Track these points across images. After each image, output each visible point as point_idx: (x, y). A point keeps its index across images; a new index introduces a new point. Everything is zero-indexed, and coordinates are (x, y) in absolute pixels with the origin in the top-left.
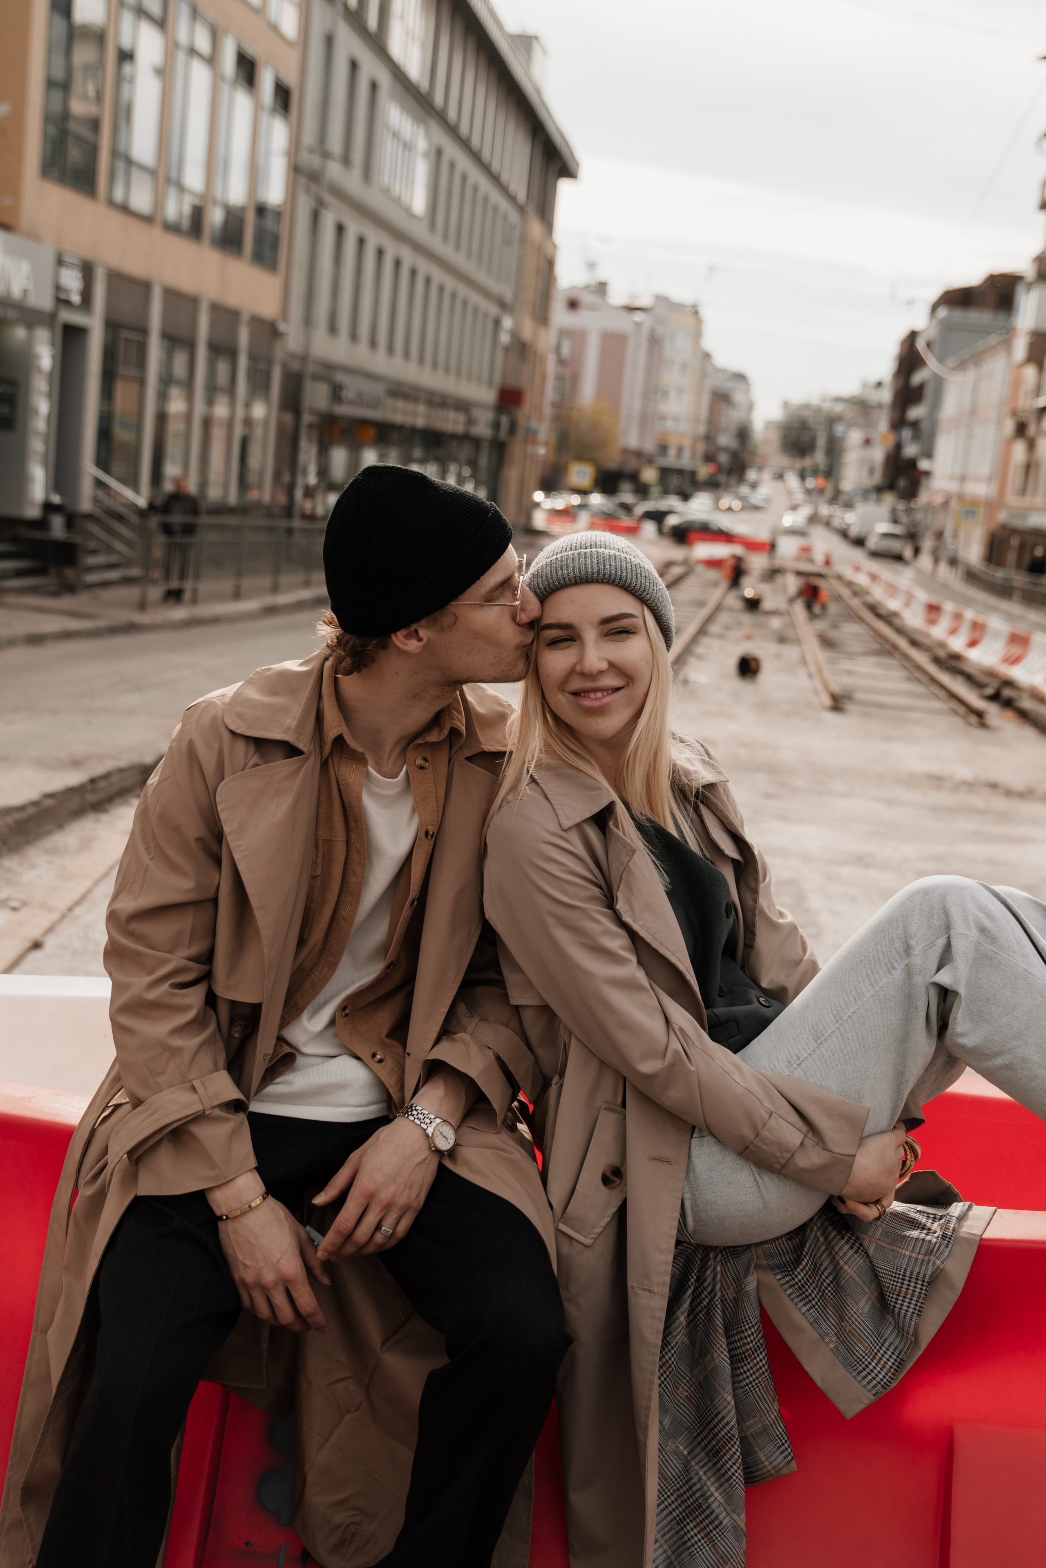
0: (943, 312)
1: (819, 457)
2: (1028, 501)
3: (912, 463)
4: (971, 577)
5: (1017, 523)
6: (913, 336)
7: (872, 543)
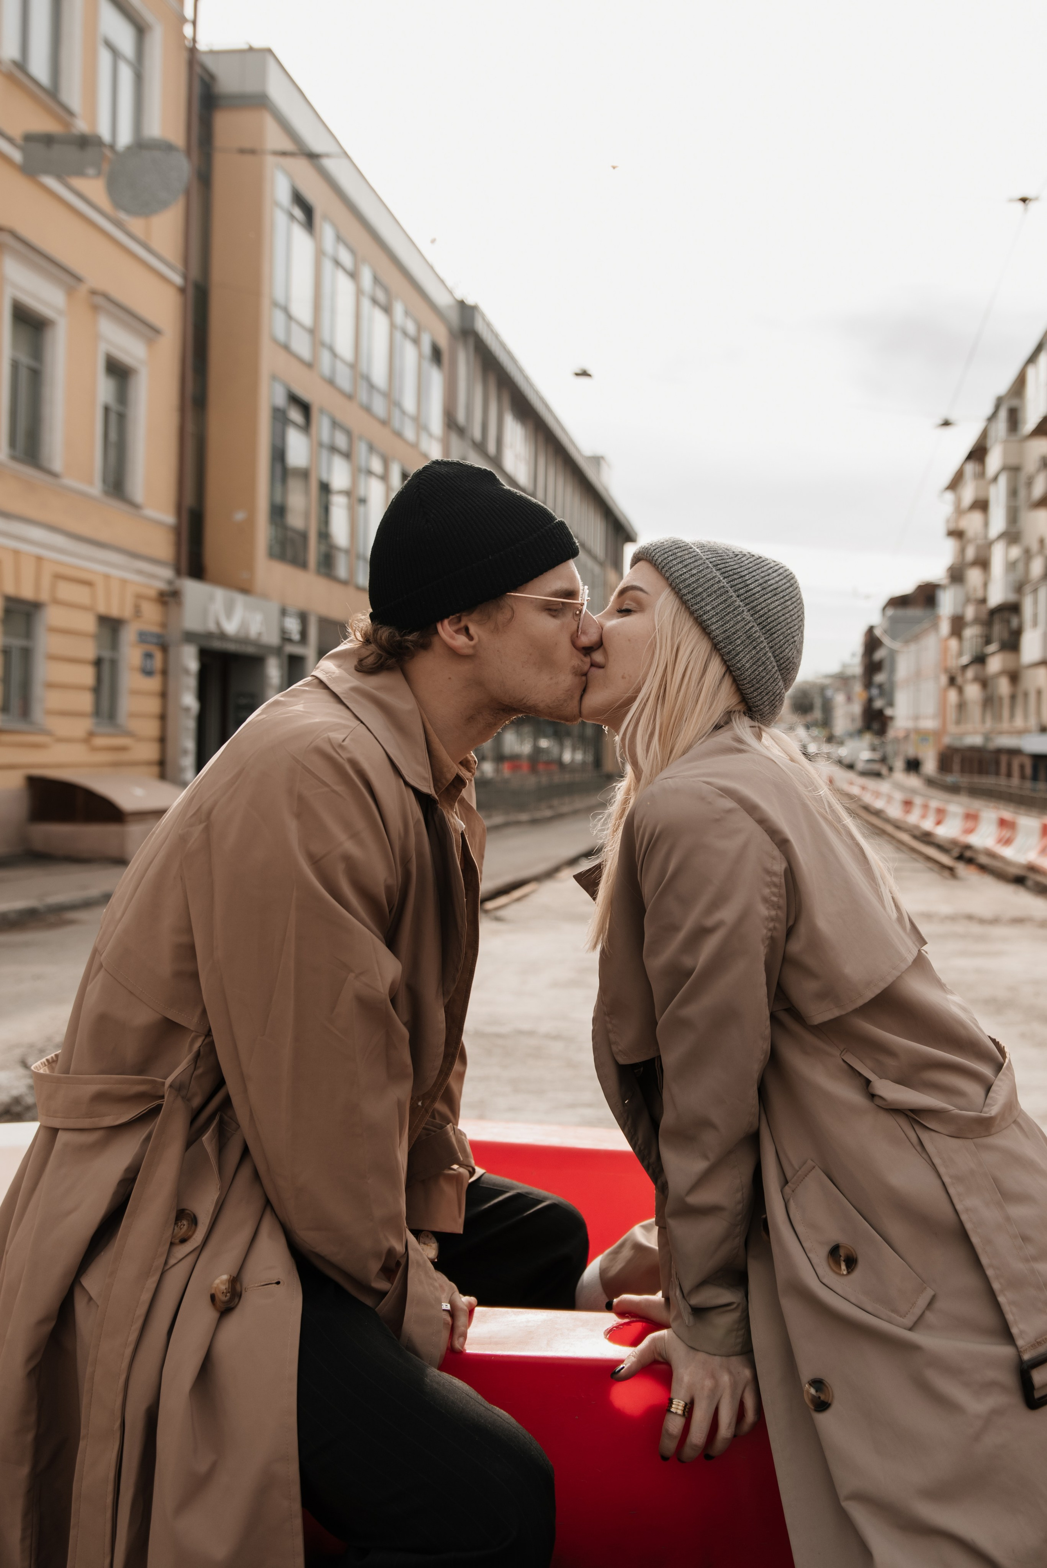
0: (890, 612)
1: (817, 714)
2: (962, 728)
3: (880, 713)
4: (930, 782)
5: (957, 744)
6: (871, 630)
7: (860, 766)
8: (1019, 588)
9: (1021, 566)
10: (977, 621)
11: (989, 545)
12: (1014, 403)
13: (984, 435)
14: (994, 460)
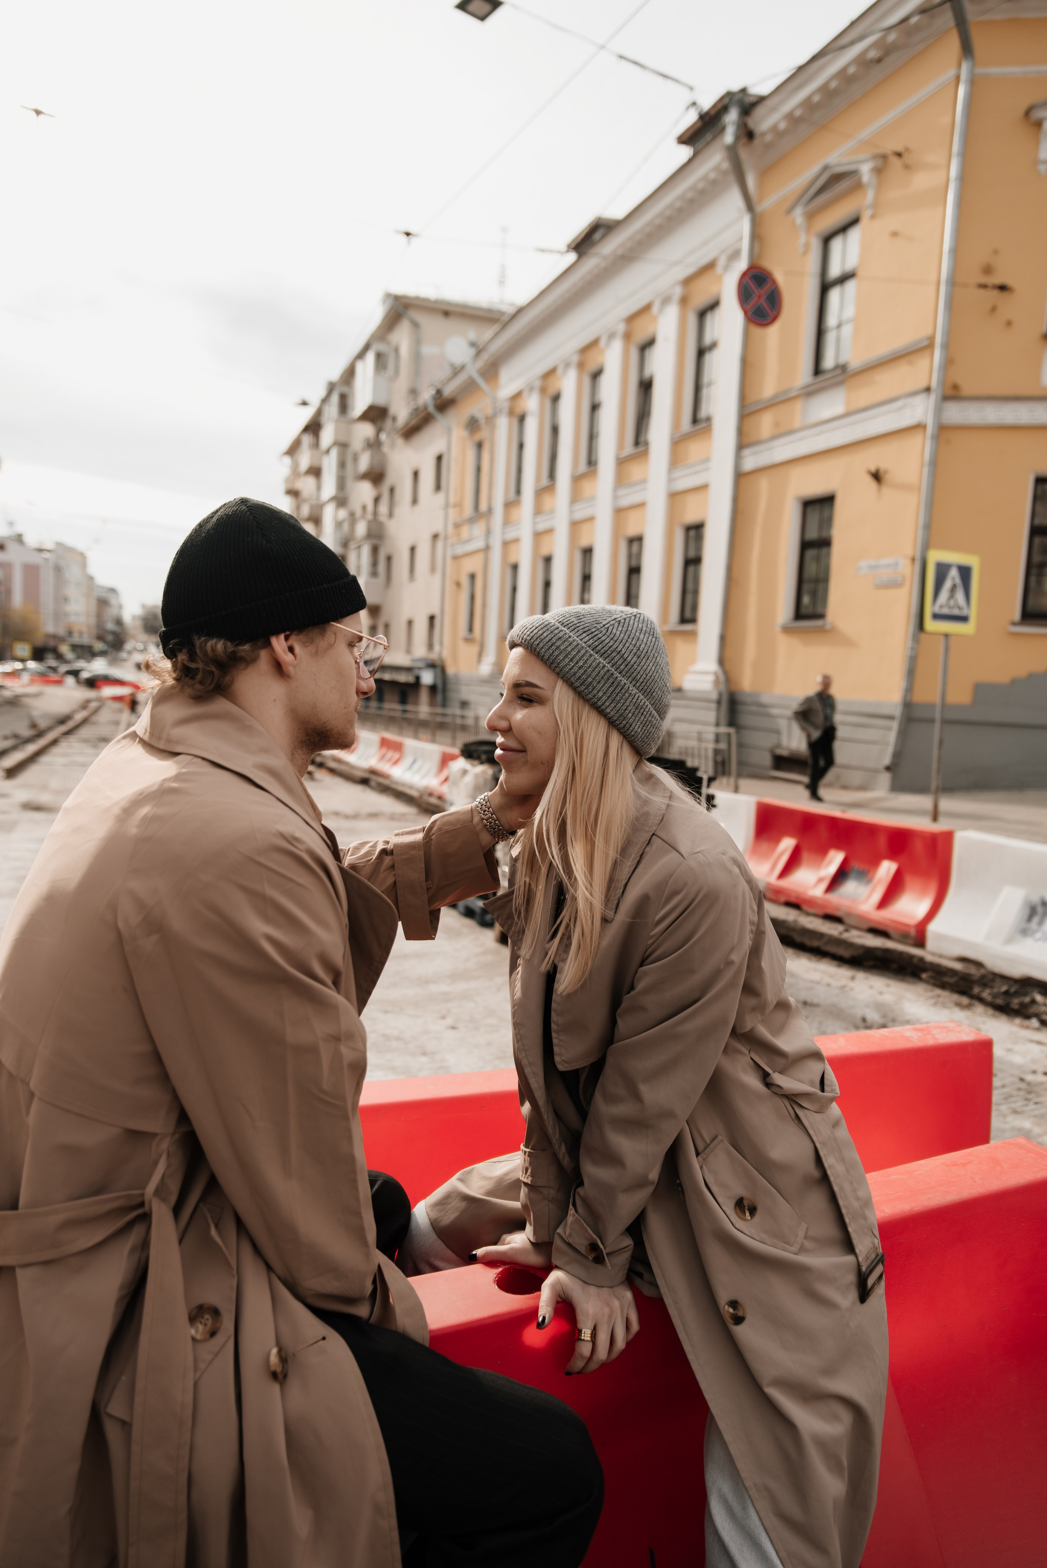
8: (345, 543)
9: (346, 527)
12: (345, 389)
13: (319, 413)
14: (327, 436)
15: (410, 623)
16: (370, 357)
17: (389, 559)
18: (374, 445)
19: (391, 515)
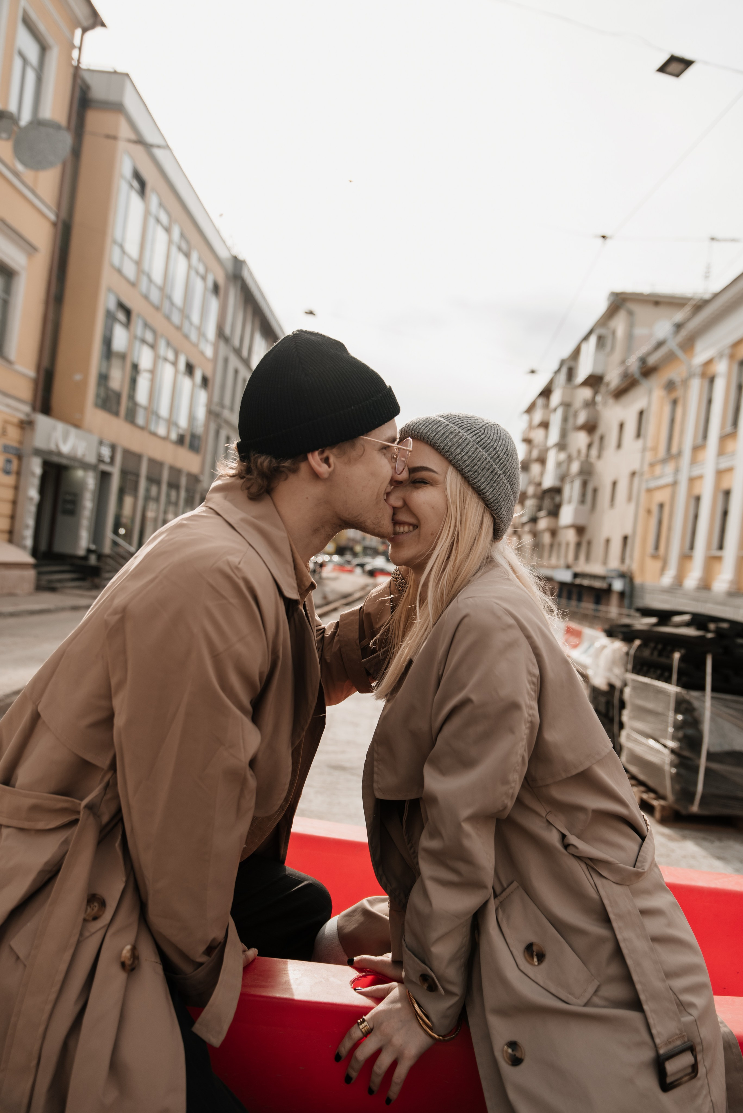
8: (563, 478)
9: (565, 465)
10: (535, 496)
11: (546, 450)
12: (572, 364)
13: (551, 381)
14: (556, 398)
15: (608, 541)
16: (593, 340)
17: (595, 491)
18: (590, 404)
19: (599, 456)
